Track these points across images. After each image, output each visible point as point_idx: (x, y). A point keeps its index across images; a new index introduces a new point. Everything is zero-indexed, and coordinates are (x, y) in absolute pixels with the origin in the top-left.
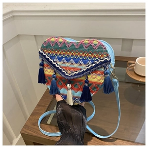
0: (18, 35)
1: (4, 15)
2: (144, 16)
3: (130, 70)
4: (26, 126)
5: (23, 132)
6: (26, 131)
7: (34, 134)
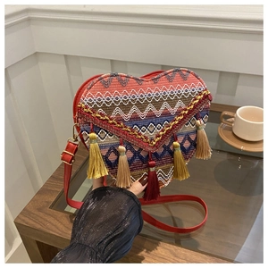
0: (36, 54)
1: (7, 17)
2: (261, 33)
3: (226, 129)
4: (25, 212)
5: (19, 221)
6: (23, 220)
7: (38, 226)
